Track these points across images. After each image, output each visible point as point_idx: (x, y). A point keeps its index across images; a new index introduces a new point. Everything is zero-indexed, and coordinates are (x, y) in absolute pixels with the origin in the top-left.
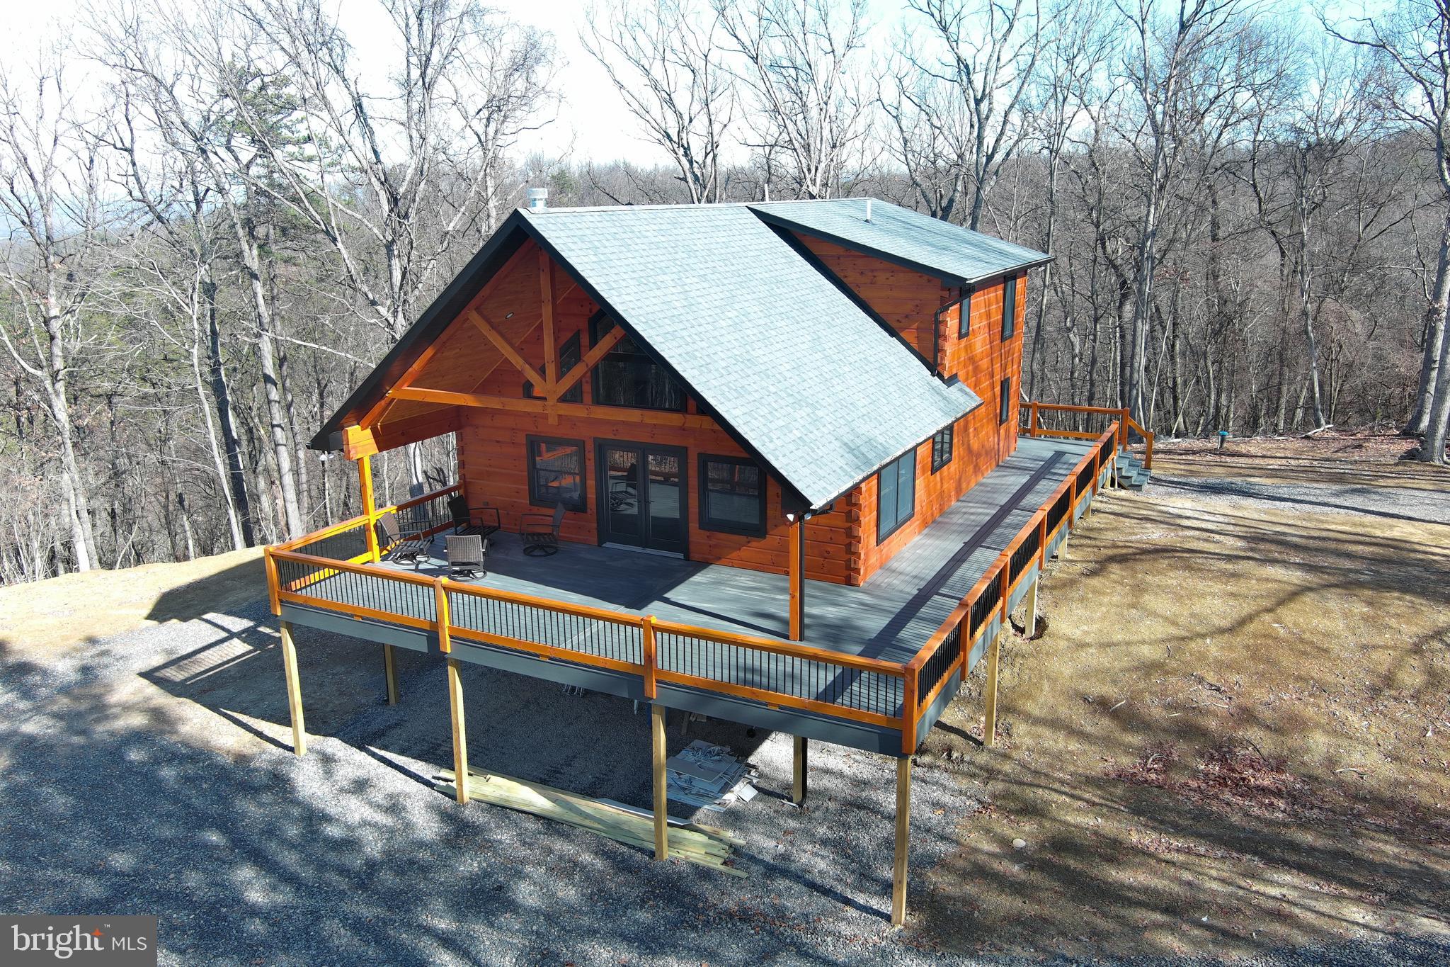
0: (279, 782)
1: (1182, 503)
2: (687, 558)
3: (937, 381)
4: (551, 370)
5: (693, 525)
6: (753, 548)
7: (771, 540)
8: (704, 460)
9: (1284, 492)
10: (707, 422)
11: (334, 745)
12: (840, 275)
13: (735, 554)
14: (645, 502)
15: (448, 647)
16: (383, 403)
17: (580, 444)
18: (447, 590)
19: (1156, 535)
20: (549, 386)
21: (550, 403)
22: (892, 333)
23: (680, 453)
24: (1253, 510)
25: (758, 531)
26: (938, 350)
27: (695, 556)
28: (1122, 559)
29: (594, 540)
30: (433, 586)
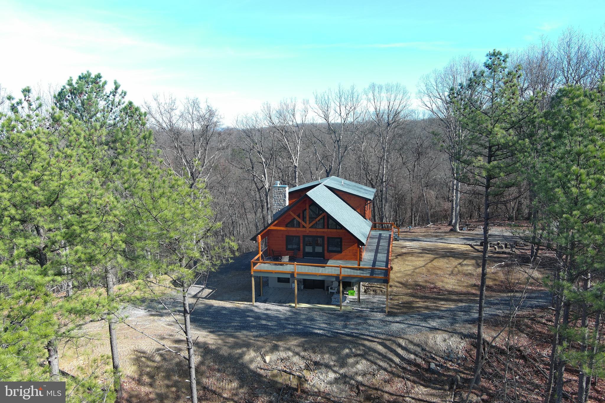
0: (252, 311)
1: (408, 244)
2: (324, 259)
3: (365, 220)
4: (308, 222)
5: (326, 252)
6: (339, 255)
7: (343, 253)
8: (329, 238)
9: (428, 240)
10: (344, 231)
11: (258, 304)
12: (343, 198)
13: (335, 257)
14: (314, 249)
15: (296, 276)
16: (266, 230)
17: (299, 237)
18: (297, 265)
19: (404, 250)
20: (307, 225)
21: (307, 228)
22: (355, 210)
23: (323, 237)
24: (424, 244)
25: (340, 252)
26: (365, 213)
27: (326, 258)
28: (399, 255)
29: (302, 257)
30: (294, 264)
